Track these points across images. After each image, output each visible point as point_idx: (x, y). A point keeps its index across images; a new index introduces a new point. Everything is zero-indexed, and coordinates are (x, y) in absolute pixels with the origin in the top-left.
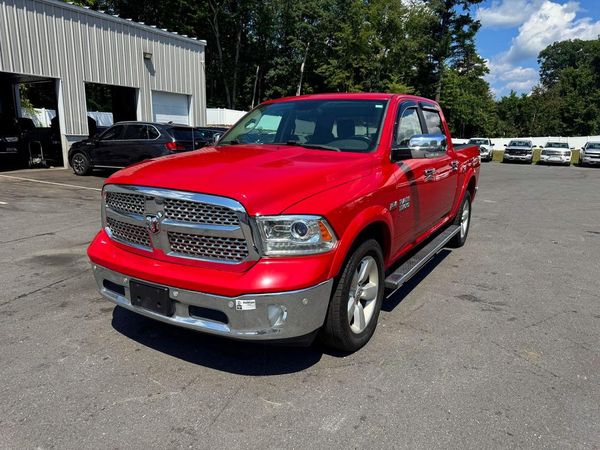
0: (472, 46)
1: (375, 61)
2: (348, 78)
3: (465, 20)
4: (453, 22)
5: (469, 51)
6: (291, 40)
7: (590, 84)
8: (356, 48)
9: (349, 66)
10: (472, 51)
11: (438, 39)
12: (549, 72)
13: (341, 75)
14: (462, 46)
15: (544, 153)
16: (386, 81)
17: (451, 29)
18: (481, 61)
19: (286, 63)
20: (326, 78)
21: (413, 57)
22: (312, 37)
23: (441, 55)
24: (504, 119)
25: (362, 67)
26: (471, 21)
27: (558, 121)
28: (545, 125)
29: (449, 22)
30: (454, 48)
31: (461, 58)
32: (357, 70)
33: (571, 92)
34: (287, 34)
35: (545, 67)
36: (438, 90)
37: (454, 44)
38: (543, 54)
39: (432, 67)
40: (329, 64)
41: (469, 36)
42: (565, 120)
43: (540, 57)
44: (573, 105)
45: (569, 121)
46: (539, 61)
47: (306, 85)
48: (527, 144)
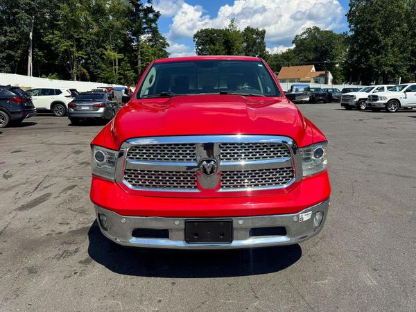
0: (156, 28)
1: (91, 34)
2: (72, 46)
3: (150, 10)
4: (142, 10)
5: (155, 32)
6: (17, 13)
8: (75, 24)
9: (70, 37)
10: (157, 31)
11: (134, 21)
12: (200, 48)
13: (66, 43)
14: (150, 27)
16: (101, 49)
17: (141, 15)
18: (163, 39)
19: (15, 31)
20: (52, 45)
21: (119, 33)
22: (36, 12)
23: (138, 33)
25: (82, 38)
26: (154, 11)
29: (140, 11)
30: (145, 28)
31: (150, 35)
32: (78, 41)
34: (11, 7)
35: (198, 44)
36: (139, 57)
37: (145, 26)
39: (132, 41)
40: (53, 34)
41: (154, 21)
47: (37, 50)
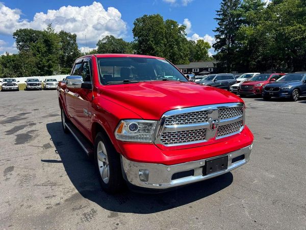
7: (45, 52)
15: (47, 84)
24: (6, 67)
27: (35, 69)
28: (30, 71)
33: (38, 54)
38: (15, 34)
42: (39, 68)
43: (14, 35)
44: (41, 61)
45: (42, 69)
46: (14, 38)
48: (37, 80)
